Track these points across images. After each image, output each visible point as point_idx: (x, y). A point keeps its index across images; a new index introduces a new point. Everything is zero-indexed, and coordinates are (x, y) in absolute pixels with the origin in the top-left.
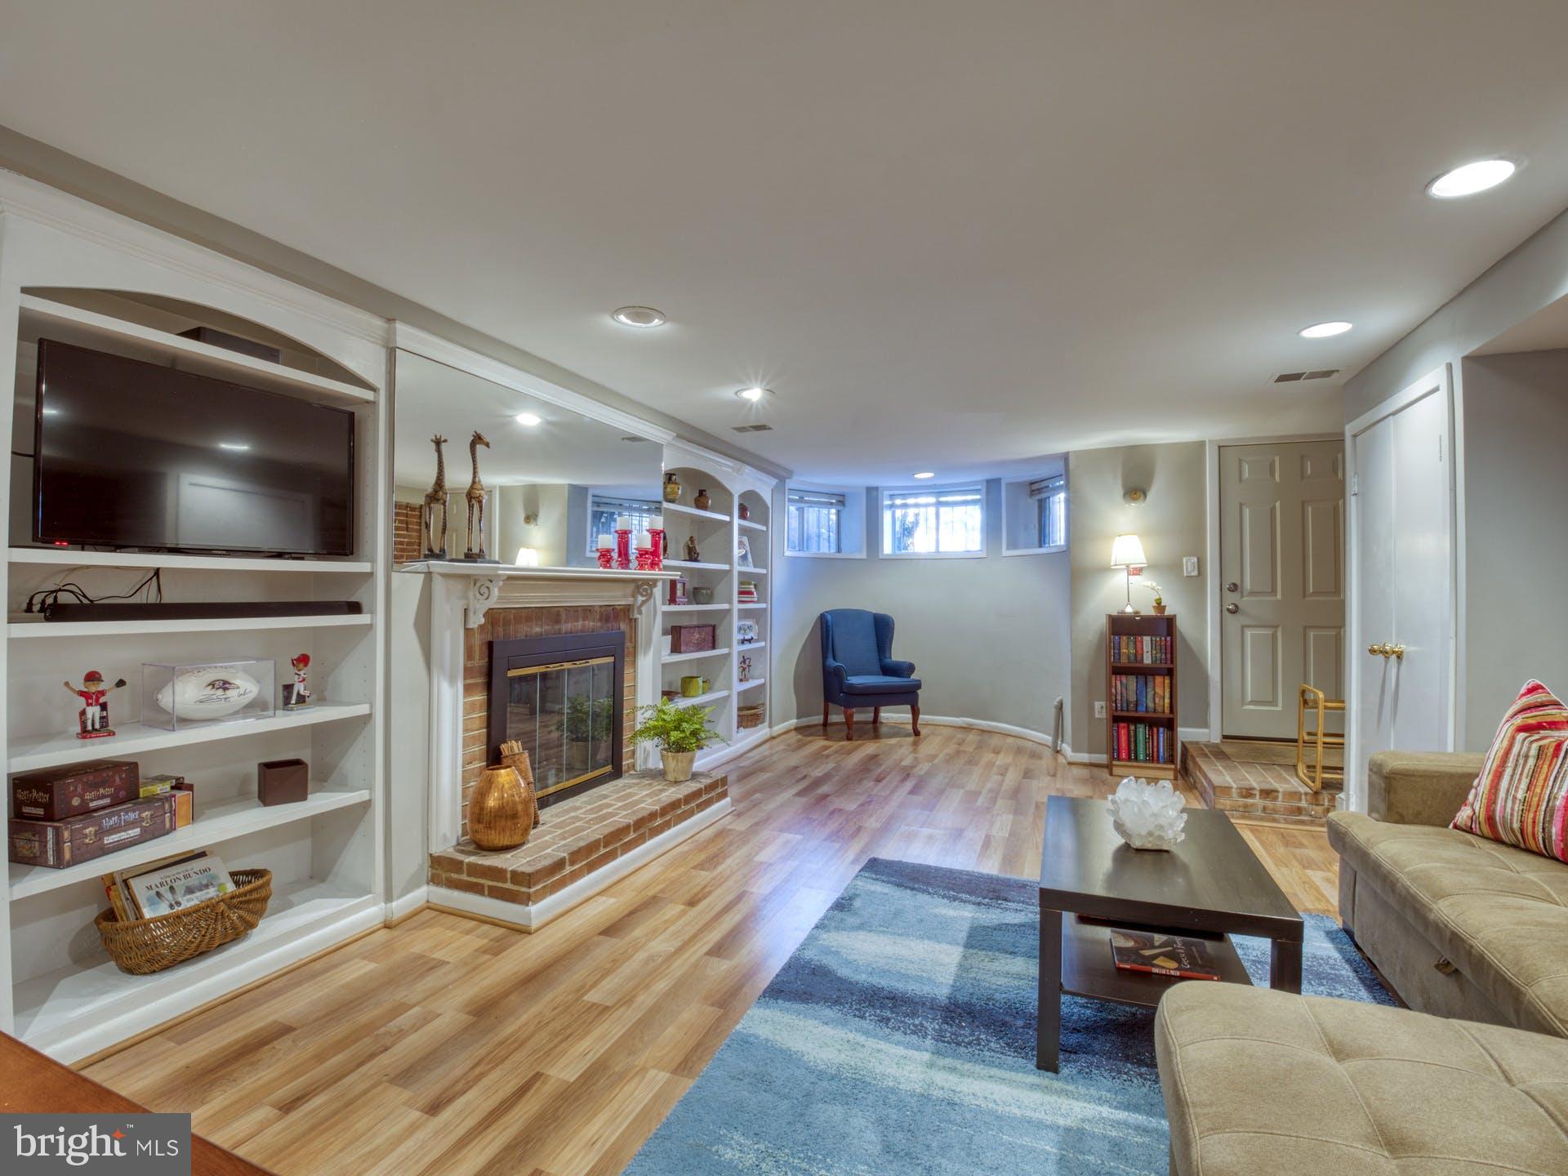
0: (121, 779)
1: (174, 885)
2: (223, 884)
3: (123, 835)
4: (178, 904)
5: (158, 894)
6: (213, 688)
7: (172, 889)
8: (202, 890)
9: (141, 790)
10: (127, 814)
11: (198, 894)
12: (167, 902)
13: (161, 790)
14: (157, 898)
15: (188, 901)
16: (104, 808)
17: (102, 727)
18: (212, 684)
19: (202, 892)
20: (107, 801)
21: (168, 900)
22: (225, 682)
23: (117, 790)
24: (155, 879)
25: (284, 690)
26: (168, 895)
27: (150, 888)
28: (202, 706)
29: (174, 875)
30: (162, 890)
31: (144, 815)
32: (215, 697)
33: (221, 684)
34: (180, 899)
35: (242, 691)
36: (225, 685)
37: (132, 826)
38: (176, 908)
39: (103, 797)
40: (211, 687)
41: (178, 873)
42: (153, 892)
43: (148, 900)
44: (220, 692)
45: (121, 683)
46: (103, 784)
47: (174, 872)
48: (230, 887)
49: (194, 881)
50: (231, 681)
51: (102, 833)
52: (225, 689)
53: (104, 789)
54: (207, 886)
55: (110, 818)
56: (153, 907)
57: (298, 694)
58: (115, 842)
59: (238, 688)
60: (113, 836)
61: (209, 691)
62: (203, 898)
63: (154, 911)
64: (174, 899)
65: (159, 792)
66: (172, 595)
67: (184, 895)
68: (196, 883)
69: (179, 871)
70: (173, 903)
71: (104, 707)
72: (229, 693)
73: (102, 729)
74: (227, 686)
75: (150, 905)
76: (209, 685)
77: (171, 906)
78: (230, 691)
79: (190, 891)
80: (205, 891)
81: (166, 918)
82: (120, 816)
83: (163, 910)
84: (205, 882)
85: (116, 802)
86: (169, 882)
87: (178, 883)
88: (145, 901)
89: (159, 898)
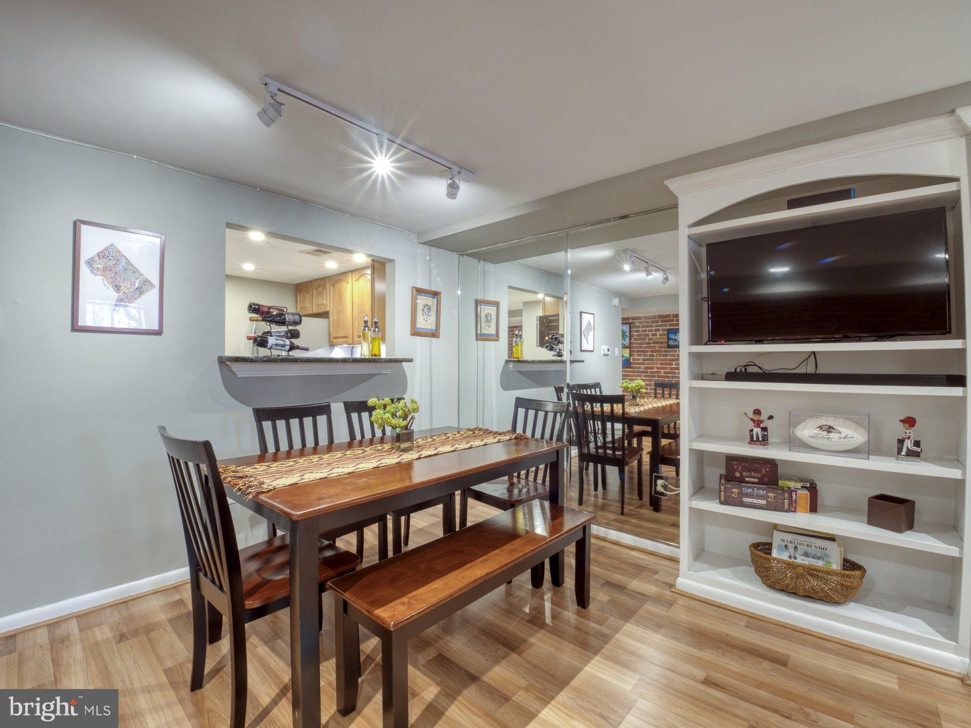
0: (766, 471)
1: (798, 546)
2: (831, 563)
3: (755, 501)
4: (795, 558)
5: (786, 546)
6: (821, 429)
7: (796, 548)
8: (814, 559)
9: (780, 482)
10: (758, 490)
11: (810, 559)
12: (789, 554)
13: (793, 486)
14: (784, 548)
15: (802, 560)
16: (753, 483)
17: (763, 440)
18: (821, 427)
19: (813, 560)
20: (757, 480)
21: (790, 552)
22: (830, 427)
23: (763, 476)
24: (789, 537)
25: (898, 443)
26: (792, 550)
27: (784, 541)
28: (812, 440)
29: (801, 541)
30: (789, 545)
31: (770, 494)
32: (821, 435)
33: (827, 428)
34: (798, 556)
35: (843, 435)
36: (830, 429)
37: (761, 498)
38: (793, 559)
39: (753, 477)
40: (820, 428)
41: (804, 541)
42: (784, 544)
43: (779, 546)
44: (825, 433)
45: (771, 417)
46: (755, 470)
47: (802, 540)
48: (836, 566)
49: (811, 551)
50: (835, 428)
51: (741, 494)
52: (829, 432)
53: (755, 473)
54: (819, 558)
55: (748, 489)
56: (779, 551)
57: (908, 448)
58: (749, 502)
59: (840, 433)
60: (749, 499)
61: (817, 431)
62: (813, 564)
63: (779, 554)
64: (794, 554)
65: (792, 487)
66: (824, 369)
67: (801, 556)
68: (813, 553)
69: (805, 540)
70: (792, 555)
71: (765, 429)
72: (831, 435)
73: (764, 441)
74: (831, 430)
75: (778, 550)
76: (819, 427)
77: (790, 557)
78: (833, 433)
79: (806, 555)
80: (816, 560)
81: (784, 562)
82: (754, 490)
83: (784, 556)
84: (819, 555)
85: (761, 482)
86: (796, 543)
87: (802, 546)
88: (777, 545)
89: (785, 548)
